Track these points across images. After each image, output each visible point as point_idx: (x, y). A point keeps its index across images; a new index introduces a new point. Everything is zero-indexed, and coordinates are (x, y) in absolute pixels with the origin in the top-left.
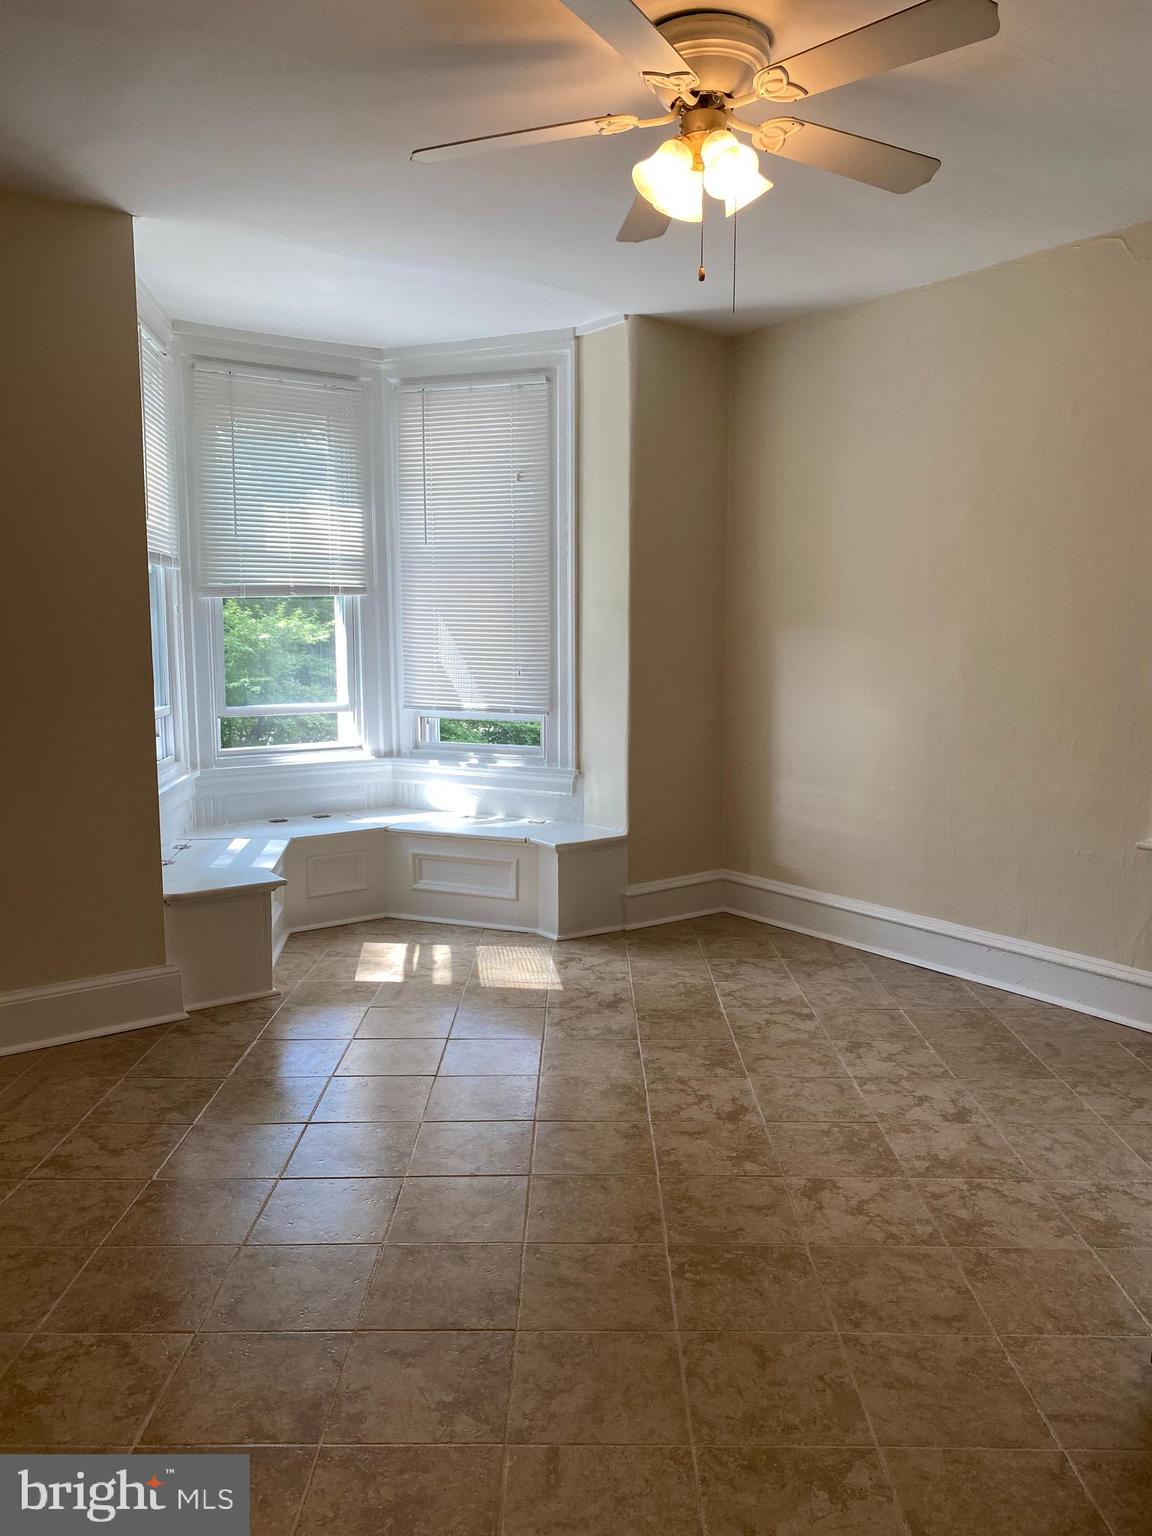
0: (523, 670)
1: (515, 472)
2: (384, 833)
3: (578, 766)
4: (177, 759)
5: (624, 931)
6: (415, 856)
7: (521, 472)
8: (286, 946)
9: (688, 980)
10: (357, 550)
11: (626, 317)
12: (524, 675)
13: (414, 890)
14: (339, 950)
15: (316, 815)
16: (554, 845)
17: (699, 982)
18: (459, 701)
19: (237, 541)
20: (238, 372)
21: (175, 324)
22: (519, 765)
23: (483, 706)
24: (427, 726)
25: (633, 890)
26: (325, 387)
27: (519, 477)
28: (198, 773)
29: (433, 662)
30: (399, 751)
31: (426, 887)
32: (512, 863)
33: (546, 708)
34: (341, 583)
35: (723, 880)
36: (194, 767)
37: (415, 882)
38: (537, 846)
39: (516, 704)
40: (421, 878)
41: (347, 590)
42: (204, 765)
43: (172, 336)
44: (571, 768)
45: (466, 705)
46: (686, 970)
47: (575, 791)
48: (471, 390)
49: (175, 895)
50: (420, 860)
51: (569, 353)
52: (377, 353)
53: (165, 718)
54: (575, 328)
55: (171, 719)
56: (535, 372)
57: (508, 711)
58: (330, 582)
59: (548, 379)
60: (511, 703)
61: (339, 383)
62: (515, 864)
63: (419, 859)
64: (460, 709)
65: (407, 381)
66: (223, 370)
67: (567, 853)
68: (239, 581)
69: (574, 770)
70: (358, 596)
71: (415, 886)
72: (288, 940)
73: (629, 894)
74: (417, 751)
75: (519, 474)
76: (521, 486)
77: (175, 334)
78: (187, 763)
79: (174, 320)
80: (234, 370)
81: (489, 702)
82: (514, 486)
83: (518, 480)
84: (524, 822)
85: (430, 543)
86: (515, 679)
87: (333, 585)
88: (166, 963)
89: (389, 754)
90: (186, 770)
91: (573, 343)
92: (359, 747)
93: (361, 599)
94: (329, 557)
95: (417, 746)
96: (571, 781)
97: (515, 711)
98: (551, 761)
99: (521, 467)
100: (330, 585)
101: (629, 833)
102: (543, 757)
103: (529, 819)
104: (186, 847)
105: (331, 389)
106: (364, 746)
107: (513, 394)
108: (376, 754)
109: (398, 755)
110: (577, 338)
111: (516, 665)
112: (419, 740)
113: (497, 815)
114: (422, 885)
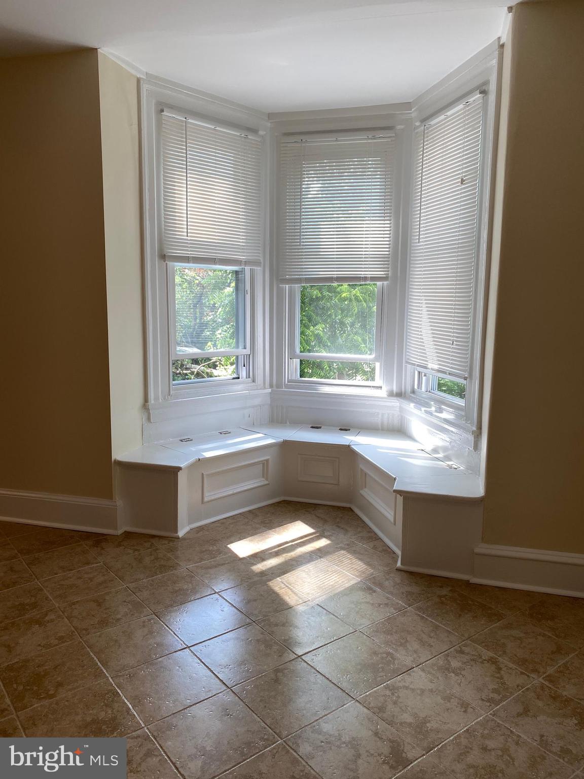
0: (456, 341)
2: (347, 449)
3: (480, 426)
4: (254, 381)
7: (465, 176)
10: (384, 250)
11: (510, 9)
12: (456, 345)
13: (360, 494)
15: (343, 428)
18: (427, 361)
19: (301, 249)
20: (309, 139)
21: (271, 116)
22: (452, 417)
26: (368, 138)
27: (462, 181)
28: (269, 390)
29: (419, 331)
33: (465, 374)
36: (271, 386)
37: (361, 489)
39: (452, 368)
41: (371, 279)
42: (278, 386)
43: (270, 124)
44: (474, 428)
45: (433, 366)
47: (476, 448)
49: (120, 461)
51: (496, 62)
53: (249, 355)
54: (500, 38)
55: (251, 357)
57: (446, 373)
58: (362, 274)
59: (483, 92)
60: (448, 367)
63: (365, 474)
64: (427, 368)
65: (423, 121)
66: (297, 139)
68: (302, 275)
69: (476, 430)
71: (361, 492)
73: (477, 550)
74: (412, 395)
75: (462, 179)
76: (464, 188)
77: (271, 122)
78: (264, 383)
79: (269, 114)
80: (304, 137)
81: (440, 365)
82: (461, 189)
83: (462, 183)
84: (443, 465)
85: (422, 242)
86: (452, 348)
87: (364, 276)
88: (111, 499)
89: (399, 395)
90: (263, 387)
91: (498, 52)
92: (381, 387)
93: (388, 285)
94: (363, 256)
95: (414, 391)
96: (472, 438)
97: (449, 374)
98: (467, 419)
99: (465, 172)
100: (362, 276)
101: (484, 497)
102: (464, 414)
103: (452, 463)
104: (227, 433)
105: (372, 139)
106: (383, 387)
107: (465, 112)
108: (390, 394)
109: (405, 397)
110: (502, 47)
111: (453, 336)
112: (416, 388)
113: (438, 453)
114: (363, 492)
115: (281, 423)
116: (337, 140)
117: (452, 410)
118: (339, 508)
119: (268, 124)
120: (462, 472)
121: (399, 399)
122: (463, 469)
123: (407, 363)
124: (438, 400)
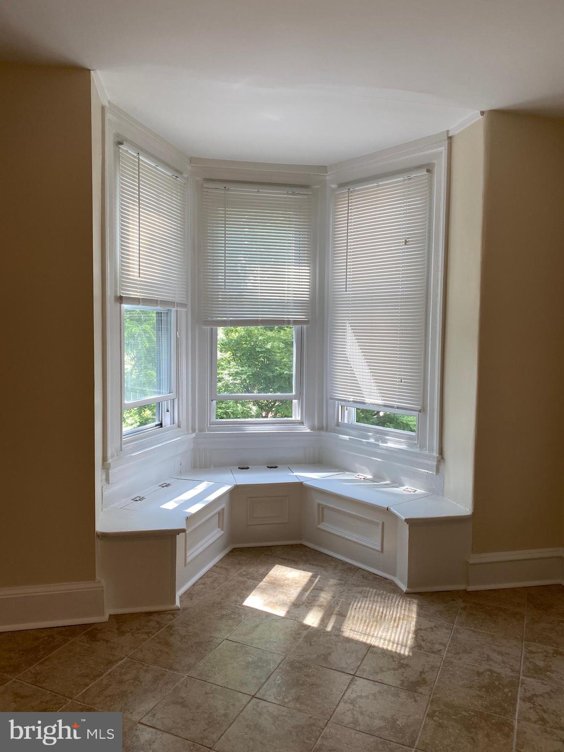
0: (404, 379)
1: (403, 238)
3: (441, 452)
4: (179, 427)
6: (319, 505)
7: (408, 238)
8: (221, 560)
9: (497, 668)
10: (306, 297)
11: (482, 113)
12: (405, 382)
13: (317, 528)
14: (251, 570)
15: (270, 465)
18: (363, 397)
19: (226, 292)
20: (232, 187)
21: (192, 160)
22: (403, 447)
23: (380, 402)
24: (346, 412)
25: (474, 559)
26: (289, 193)
27: (406, 242)
28: (194, 435)
29: (348, 370)
30: (327, 427)
31: (326, 529)
32: (379, 524)
33: (419, 407)
34: (292, 317)
36: (194, 430)
37: (319, 524)
38: (395, 516)
39: (399, 402)
40: (323, 521)
41: (296, 322)
42: (201, 430)
43: (190, 167)
44: (436, 454)
45: (367, 401)
46: (500, 653)
47: (438, 470)
48: (378, 186)
49: (104, 533)
50: (323, 508)
51: (443, 149)
52: (323, 169)
53: (173, 400)
54: (448, 131)
55: (177, 401)
56: (419, 167)
57: (393, 407)
58: (285, 317)
59: (428, 171)
60: (395, 402)
61: (297, 191)
62: (381, 524)
63: (322, 508)
64: (364, 403)
65: (341, 185)
66: (221, 186)
68: (227, 317)
69: (437, 455)
70: (305, 326)
71: (319, 526)
73: (471, 561)
74: (336, 428)
75: (406, 240)
76: (407, 248)
77: (192, 166)
78: (188, 428)
79: (191, 158)
80: (228, 186)
81: (384, 400)
82: (403, 249)
83: (406, 244)
84: (400, 490)
85: (349, 291)
86: (399, 385)
87: (287, 319)
88: (95, 580)
89: (321, 428)
90: (186, 433)
91: (446, 142)
92: (302, 423)
93: (307, 328)
94: (286, 301)
95: (338, 425)
96: (435, 463)
97: (398, 408)
98: (422, 447)
99: (408, 235)
100: (285, 319)
101: (473, 513)
102: (416, 442)
103: (406, 487)
104: (167, 485)
105: (292, 194)
106: (304, 423)
107: (405, 184)
108: (312, 428)
109: (327, 430)
110: (450, 138)
111: (399, 375)
112: (340, 421)
113: (385, 480)
114: (322, 526)
115: (204, 468)
116: (258, 192)
117: (403, 440)
118: (292, 546)
119: (189, 168)
120: (423, 494)
121: (323, 433)
122: (422, 491)
123: (331, 398)
124: (377, 432)
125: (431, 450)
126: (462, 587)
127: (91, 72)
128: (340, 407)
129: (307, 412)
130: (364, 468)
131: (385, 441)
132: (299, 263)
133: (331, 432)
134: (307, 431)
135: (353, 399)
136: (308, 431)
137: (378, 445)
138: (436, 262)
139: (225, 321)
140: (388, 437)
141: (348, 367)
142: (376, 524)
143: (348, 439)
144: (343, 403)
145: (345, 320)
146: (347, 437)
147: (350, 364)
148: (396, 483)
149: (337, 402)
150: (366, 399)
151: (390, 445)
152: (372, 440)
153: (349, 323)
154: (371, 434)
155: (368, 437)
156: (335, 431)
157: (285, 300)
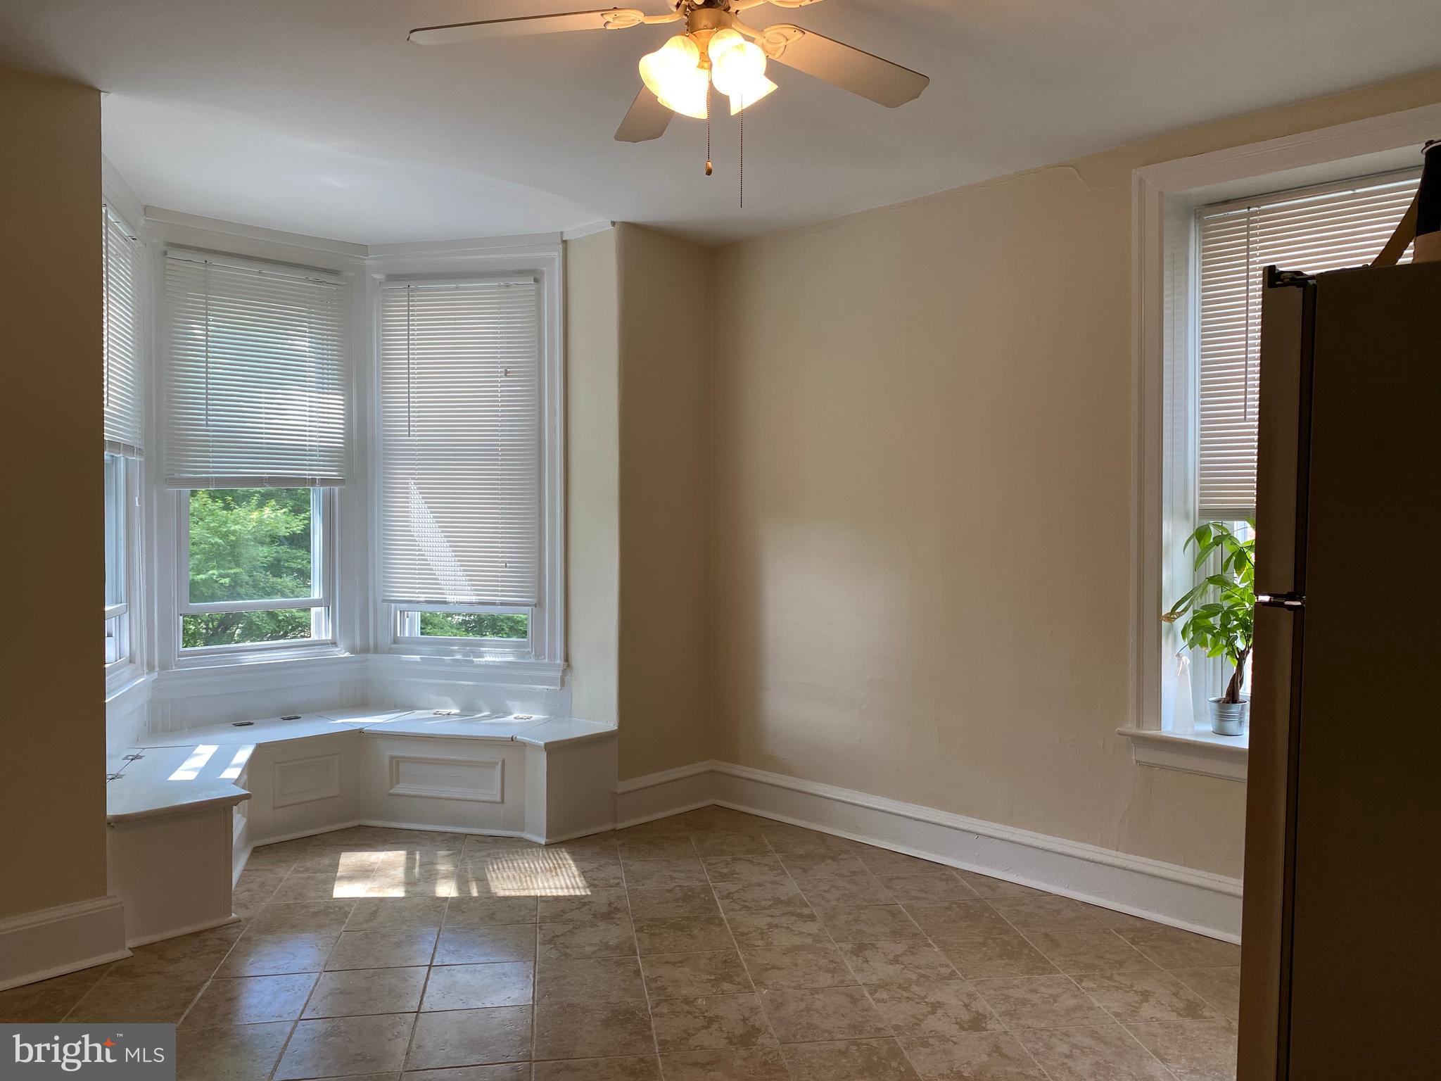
0: (509, 562)
1: (503, 368)
2: (359, 735)
3: (567, 658)
4: (132, 661)
5: (614, 830)
6: (392, 758)
7: (509, 367)
8: (248, 862)
9: (684, 883)
10: (338, 442)
11: (613, 223)
12: (510, 567)
13: (390, 795)
14: (308, 864)
15: (285, 716)
16: (542, 743)
17: (695, 884)
18: (443, 594)
19: (209, 431)
20: (212, 259)
21: (147, 209)
22: (510, 659)
23: (474, 599)
24: (407, 620)
25: (623, 787)
26: (307, 280)
27: (506, 372)
28: (155, 675)
29: (414, 555)
30: (376, 645)
31: (404, 792)
32: (497, 764)
33: (534, 601)
34: (318, 474)
35: (712, 771)
36: (152, 668)
37: (392, 787)
38: (524, 745)
39: (502, 596)
40: (398, 783)
41: (324, 482)
42: (163, 667)
44: (559, 661)
45: (450, 598)
47: (563, 683)
48: (458, 288)
49: (120, 816)
50: (398, 762)
51: (557, 255)
52: (362, 249)
53: (117, 616)
54: (562, 233)
55: (126, 616)
56: (521, 273)
57: (494, 604)
58: (307, 474)
59: (536, 280)
60: (497, 596)
61: (323, 277)
62: (500, 764)
63: (396, 762)
64: (445, 603)
65: (393, 278)
66: (199, 258)
67: (553, 749)
68: (209, 473)
69: (562, 662)
70: (337, 489)
71: (391, 791)
72: (252, 855)
73: (620, 791)
74: (395, 645)
75: (506, 370)
76: (508, 381)
77: (146, 220)
78: (143, 664)
79: (146, 206)
80: (210, 259)
81: (479, 595)
82: (502, 381)
83: (506, 375)
84: (510, 718)
85: (414, 436)
86: (502, 572)
87: (310, 477)
88: (106, 894)
89: (365, 650)
90: (141, 672)
91: (561, 246)
92: (334, 644)
93: (341, 492)
94: (307, 448)
95: (396, 641)
96: (559, 674)
97: (502, 604)
98: (539, 653)
99: (509, 363)
100: (307, 477)
101: (619, 727)
102: (530, 650)
103: (515, 715)
104: (137, 757)
105: (314, 282)
106: (338, 643)
107: (501, 293)
108: (352, 650)
109: (376, 651)
110: (565, 242)
111: (502, 557)
112: (398, 635)
113: (481, 712)
114: (399, 789)
115: (171, 731)
118: (346, 829)
119: (142, 222)
120: (544, 719)
121: (371, 656)
122: (539, 716)
123: (384, 601)
124: (465, 644)
125: (552, 656)
126: (609, 827)
127: (102, 93)
128: (399, 612)
129: (344, 624)
130: (448, 699)
131: (481, 655)
132: (323, 388)
133: (383, 652)
134: (345, 655)
135: (426, 597)
136: (347, 654)
137: (473, 661)
138: (552, 405)
139: (207, 479)
140: (484, 649)
141: (414, 550)
142: (491, 765)
143: (419, 660)
144: (404, 606)
145: (407, 479)
146: (417, 658)
147: (419, 546)
148: (498, 713)
149: (393, 605)
150: (447, 596)
151: (488, 659)
152: (459, 657)
153: (415, 484)
154: (456, 648)
155: (451, 653)
156: (390, 651)
157: (306, 446)
